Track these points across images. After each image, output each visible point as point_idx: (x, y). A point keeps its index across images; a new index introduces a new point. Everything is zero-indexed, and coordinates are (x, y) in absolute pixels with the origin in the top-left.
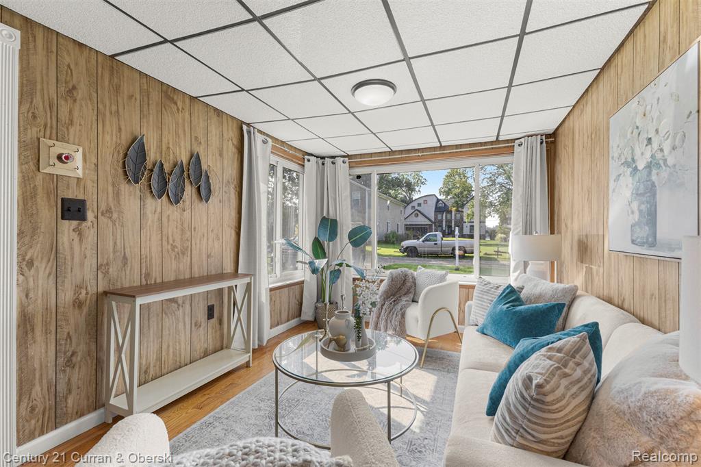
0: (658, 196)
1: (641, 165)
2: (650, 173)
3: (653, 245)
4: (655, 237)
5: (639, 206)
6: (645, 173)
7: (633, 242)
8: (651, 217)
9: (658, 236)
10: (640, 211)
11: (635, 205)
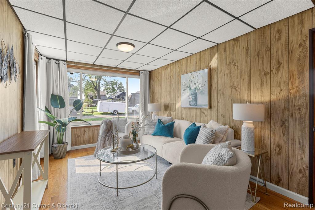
0: (198, 96)
1: (192, 88)
2: (195, 90)
3: (196, 105)
4: (197, 104)
5: (192, 97)
6: (194, 90)
7: (190, 105)
8: (196, 100)
9: (198, 104)
10: (192, 98)
11: (191, 97)
